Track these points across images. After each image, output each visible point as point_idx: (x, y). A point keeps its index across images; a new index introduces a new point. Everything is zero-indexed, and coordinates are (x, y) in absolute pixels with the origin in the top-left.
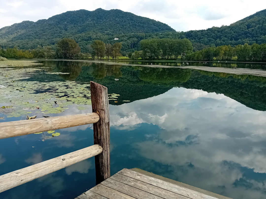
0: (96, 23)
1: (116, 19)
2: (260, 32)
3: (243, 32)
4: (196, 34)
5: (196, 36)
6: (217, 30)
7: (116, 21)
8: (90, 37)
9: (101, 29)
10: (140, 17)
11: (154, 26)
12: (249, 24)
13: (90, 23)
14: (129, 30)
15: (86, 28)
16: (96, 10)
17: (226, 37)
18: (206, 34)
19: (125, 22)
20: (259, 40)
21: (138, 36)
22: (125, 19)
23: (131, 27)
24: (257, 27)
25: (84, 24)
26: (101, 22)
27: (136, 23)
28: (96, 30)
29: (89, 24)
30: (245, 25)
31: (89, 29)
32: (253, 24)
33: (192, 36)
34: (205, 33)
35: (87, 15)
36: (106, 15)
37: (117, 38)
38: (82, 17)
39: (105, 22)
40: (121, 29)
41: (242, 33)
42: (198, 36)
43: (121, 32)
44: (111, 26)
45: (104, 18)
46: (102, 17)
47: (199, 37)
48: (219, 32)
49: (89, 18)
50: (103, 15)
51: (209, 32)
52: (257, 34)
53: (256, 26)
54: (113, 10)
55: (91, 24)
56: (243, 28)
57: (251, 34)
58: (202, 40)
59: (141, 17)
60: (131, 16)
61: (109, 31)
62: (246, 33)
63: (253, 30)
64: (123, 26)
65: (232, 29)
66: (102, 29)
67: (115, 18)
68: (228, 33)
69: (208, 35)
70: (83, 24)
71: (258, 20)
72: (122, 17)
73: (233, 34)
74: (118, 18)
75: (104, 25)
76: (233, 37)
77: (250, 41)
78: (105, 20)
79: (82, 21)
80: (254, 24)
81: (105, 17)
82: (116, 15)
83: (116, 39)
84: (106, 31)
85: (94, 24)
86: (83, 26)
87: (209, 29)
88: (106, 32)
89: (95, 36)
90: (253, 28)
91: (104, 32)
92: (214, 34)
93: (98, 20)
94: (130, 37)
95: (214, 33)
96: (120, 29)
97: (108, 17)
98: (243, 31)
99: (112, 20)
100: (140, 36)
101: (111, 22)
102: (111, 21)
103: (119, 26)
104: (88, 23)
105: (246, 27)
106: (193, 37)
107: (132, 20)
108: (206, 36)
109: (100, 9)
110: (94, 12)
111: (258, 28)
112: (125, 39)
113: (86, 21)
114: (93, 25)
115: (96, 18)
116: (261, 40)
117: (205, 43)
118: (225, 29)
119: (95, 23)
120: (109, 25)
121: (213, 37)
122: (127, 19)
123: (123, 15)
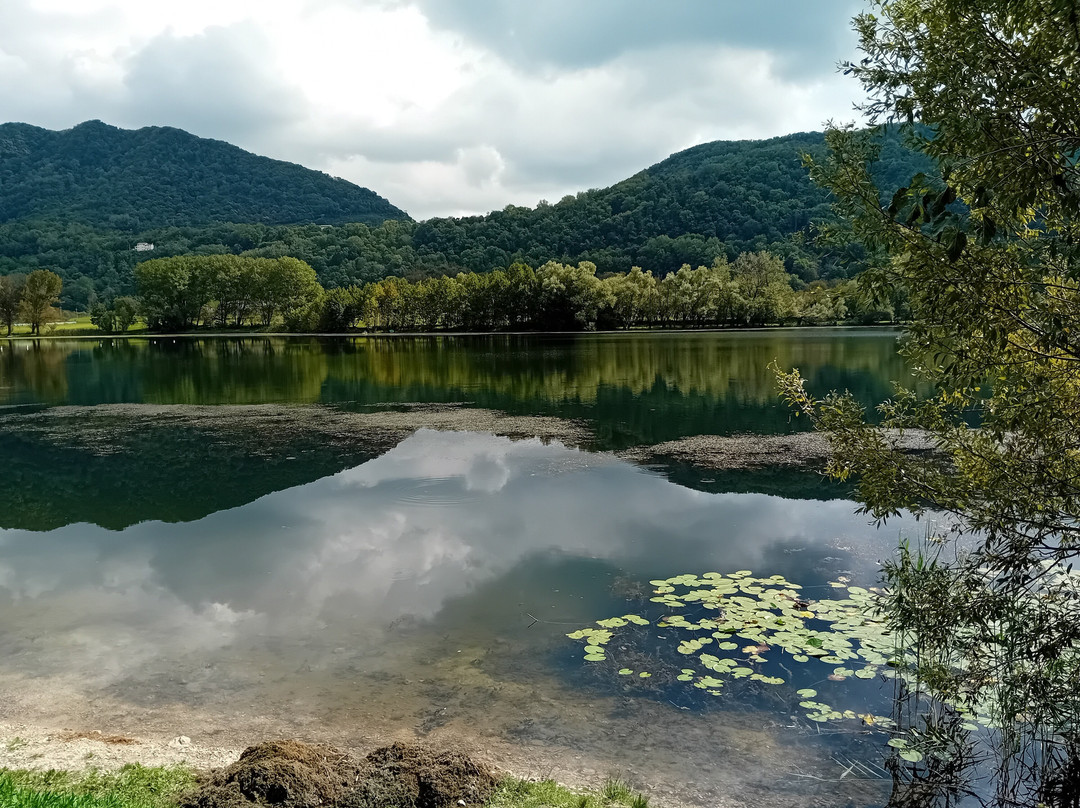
0: (77, 182)
1: (165, 167)
2: (648, 224)
3: (597, 227)
4: (449, 232)
5: (449, 240)
6: (520, 219)
7: (163, 173)
8: (34, 240)
9: (96, 204)
10: (264, 160)
11: (323, 195)
12: (620, 197)
13: (46, 179)
14: (218, 212)
15: (29, 200)
16: (77, 129)
17: (543, 242)
18: (483, 232)
19: (201, 178)
20: (640, 254)
21: (236, 236)
22: (202, 165)
23: (228, 201)
24: (641, 208)
25: (22, 184)
26: (97, 175)
27: (250, 183)
28: (73, 210)
29: (41, 183)
30: (607, 201)
31: (42, 207)
32: (629, 198)
33: (434, 238)
34: (480, 229)
35: (38, 148)
36: (120, 148)
37: (150, 243)
38: (15, 155)
39: (114, 175)
40: (181, 204)
41: (595, 230)
42: (454, 238)
43: (181, 217)
44: (138, 195)
45: (111, 160)
46: (105, 156)
47: (458, 242)
48: (525, 224)
49: (45, 160)
50: (110, 150)
51: (492, 227)
52: (638, 231)
53: (637, 205)
54: (154, 128)
55: (54, 185)
56: (597, 213)
57: (620, 232)
58: (466, 255)
59: (270, 160)
60: (228, 157)
61: (127, 216)
62: (605, 230)
63: (627, 219)
64: (191, 192)
65: (564, 214)
66: (97, 206)
67: (159, 162)
68: (553, 230)
69: (488, 236)
70: (16, 185)
71: (645, 184)
72: (191, 159)
73: (567, 234)
74: (174, 162)
75: (107, 191)
76: (567, 244)
77: (613, 255)
78: (114, 170)
79: (15, 172)
80: (634, 198)
81: (118, 158)
82: (164, 152)
83: (141, 247)
84: (115, 212)
85: (67, 184)
86: (15, 191)
87: (495, 215)
88: (114, 217)
89: (52, 237)
90: (629, 212)
91: (106, 219)
92: (507, 233)
93: (88, 167)
94: (202, 241)
95: (510, 230)
96: (180, 208)
97: (132, 157)
98: (597, 221)
99: (145, 170)
100: (242, 236)
101: (140, 179)
102: (139, 173)
103: (175, 194)
104: (39, 179)
105: (610, 207)
106: (439, 243)
107: (233, 171)
108: (480, 240)
109: (97, 122)
110: (68, 133)
111: (645, 212)
112: (177, 246)
113: (30, 173)
114: (62, 188)
115: (76, 162)
116: (646, 253)
117: (475, 265)
118: (544, 215)
119: (72, 179)
120: (130, 191)
121: (502, 245)
122: (212, 166)
123: (196, 149)
